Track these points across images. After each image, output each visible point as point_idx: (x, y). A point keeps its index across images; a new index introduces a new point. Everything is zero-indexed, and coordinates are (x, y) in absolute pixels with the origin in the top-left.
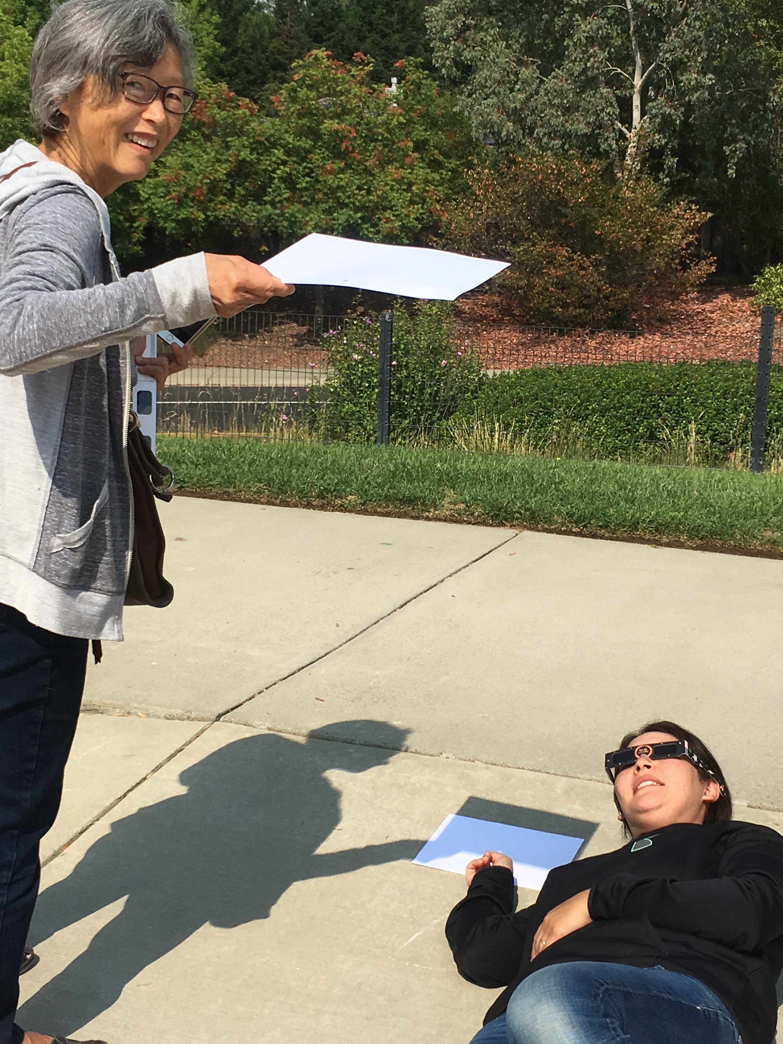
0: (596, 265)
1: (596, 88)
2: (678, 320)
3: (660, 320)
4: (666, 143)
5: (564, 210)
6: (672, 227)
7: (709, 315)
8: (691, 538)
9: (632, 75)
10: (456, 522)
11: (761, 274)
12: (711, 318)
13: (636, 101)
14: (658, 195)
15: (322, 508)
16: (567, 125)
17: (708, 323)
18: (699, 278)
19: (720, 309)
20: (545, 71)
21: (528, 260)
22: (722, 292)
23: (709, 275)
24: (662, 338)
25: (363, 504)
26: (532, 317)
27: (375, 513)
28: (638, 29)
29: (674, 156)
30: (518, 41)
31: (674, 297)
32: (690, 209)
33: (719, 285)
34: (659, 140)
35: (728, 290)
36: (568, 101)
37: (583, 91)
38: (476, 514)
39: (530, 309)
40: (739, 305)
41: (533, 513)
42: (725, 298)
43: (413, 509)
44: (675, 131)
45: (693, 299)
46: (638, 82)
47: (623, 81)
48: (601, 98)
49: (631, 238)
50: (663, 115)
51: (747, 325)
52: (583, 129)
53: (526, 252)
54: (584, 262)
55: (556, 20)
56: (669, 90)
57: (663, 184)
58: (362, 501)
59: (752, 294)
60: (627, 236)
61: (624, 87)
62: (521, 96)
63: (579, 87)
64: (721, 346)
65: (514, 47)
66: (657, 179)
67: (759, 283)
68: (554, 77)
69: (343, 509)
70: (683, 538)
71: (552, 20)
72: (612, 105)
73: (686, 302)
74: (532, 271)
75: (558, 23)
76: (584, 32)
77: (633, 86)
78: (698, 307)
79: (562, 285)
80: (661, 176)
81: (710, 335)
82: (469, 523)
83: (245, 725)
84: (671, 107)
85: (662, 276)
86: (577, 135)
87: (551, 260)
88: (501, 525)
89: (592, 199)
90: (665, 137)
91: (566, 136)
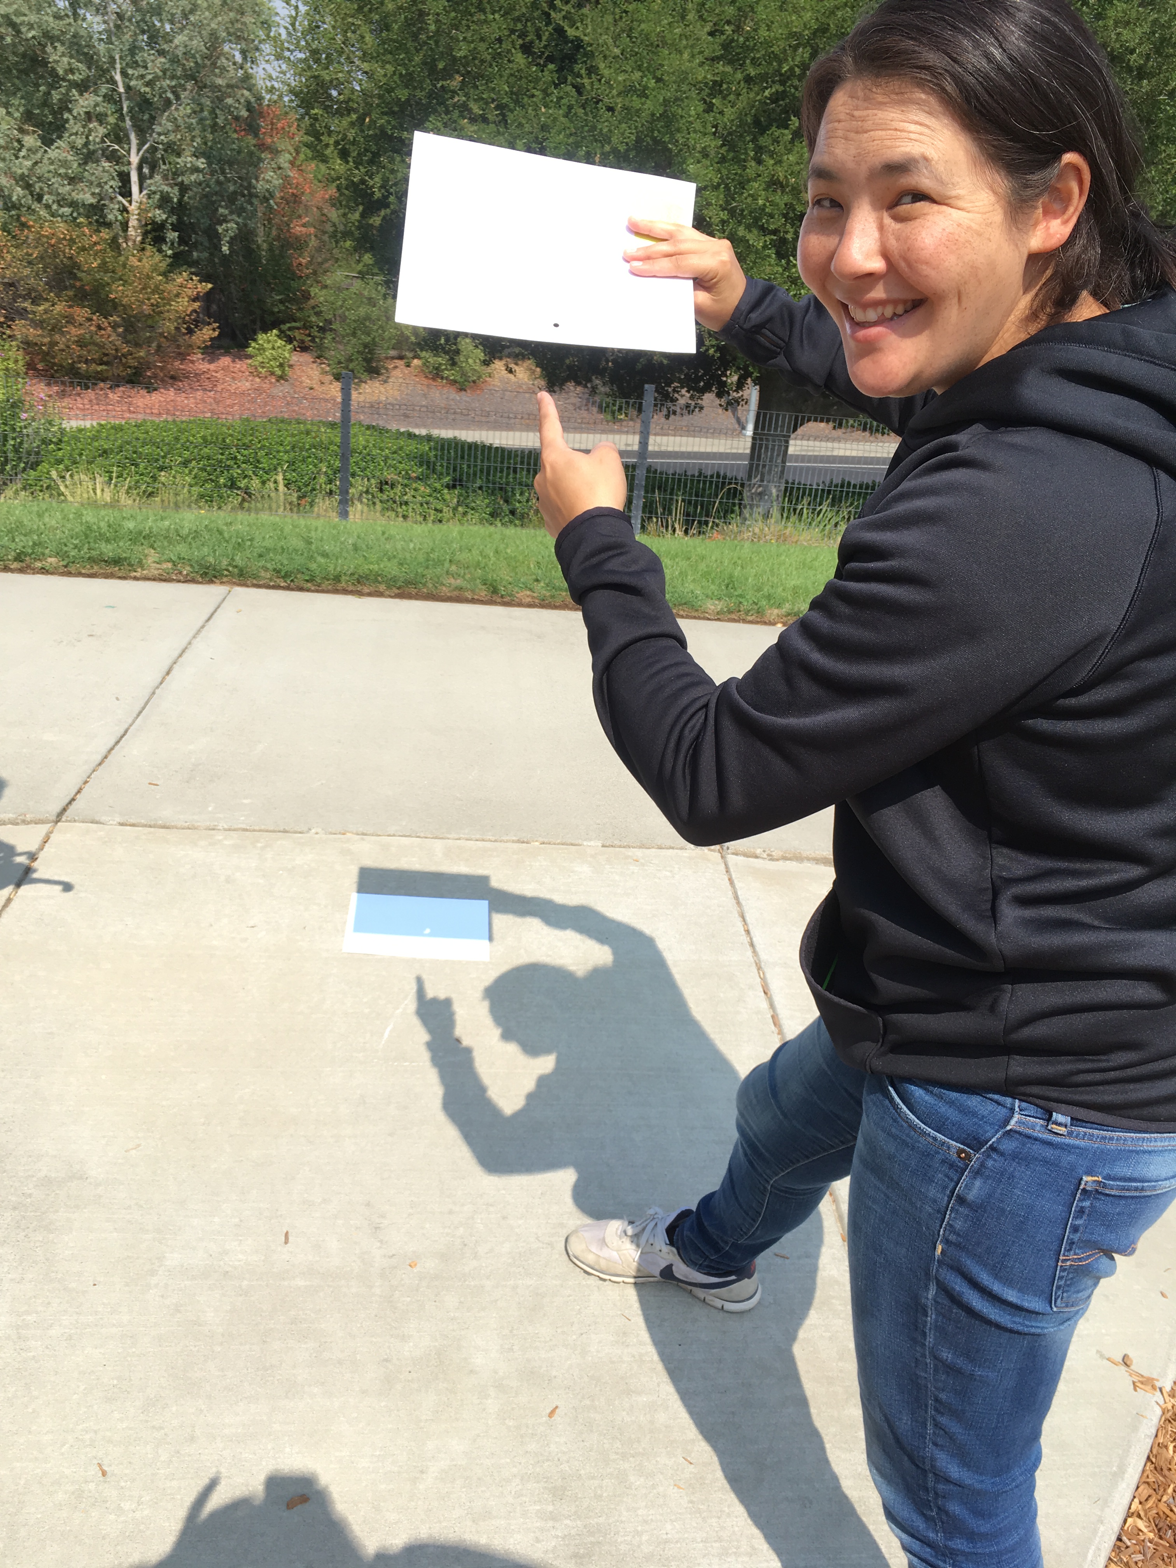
0: (115, 326)
1: (97, 161)
2: (187, 377)
3: (173, 378)
4: (167, 219)
5: (79, 275)
6: (178, 295)
7: (214, 374)
8: (389, 587)
9: (129, 152)
10: (165, 580)
11: (255, 340)
12: (216, 377)
13: (134, 177)
14: (163, 265)
15: (21, 571)
16: (73, 194)
17: (214, 382)
18: (204, 342)
19: (222, 369)
20: (48, 142)
21: (49, 319)
22: (223, 355)
23: (211, 339)
24: (176, 394)
25: (66, 566)
26: (56, 371)
27: (80, 574)
28: (131, 110)
29: (174, 230)
30: (17, 110)
31: (182, 356)
32: (192, 279)
33: (219, 348)
34: (160, 215)
35: (227, 353)
36: (73, 172)
37: (86, 163)
38: (185, 572)
39: (54, 364)
40: (238, 366)
41: (241, 570)
42: (225, 361)
43: (120, 569)
44: (173, 208)
45: (198, 359)
46: (135, 159)
47: (120, 158)
48: (104, 171)
49: (143, 303)
50: (162, 192)
51: (247, 384)
52: (90, 200)
53: (46, 311)
54: (103, 323)
55: (53, 92)
56: (164, 170)
57: (166, 256)
58: (64, 563)
59: (250, 357)
60: (139, 301)
61: (122, 163)
62: (28, 163)
63: (82, 159)
64: (228, 402)
65: (15, 115)
66: (160, 251)
67: (254, 348)
68: (57, 148)
69: (44, 571)
70: (382, 588)
71: (49, 93)
72: (113, 179)
73: (192, 362)
74: (53, 330)
75: (56, 96)
76: (83, 107)
77: (129, 163)
78: (204, 366)
79: (81, 343)
80: (164, 247)
81: (216, 391)
82: (179, 581)
83: (92, 822)
84: (167, 185)
85: (172, 339)
86: (84, 205)
87: (70, 320)
88: (211, 582)
89: (103, 267)
90: (164, 213)
91: (73, 204)
